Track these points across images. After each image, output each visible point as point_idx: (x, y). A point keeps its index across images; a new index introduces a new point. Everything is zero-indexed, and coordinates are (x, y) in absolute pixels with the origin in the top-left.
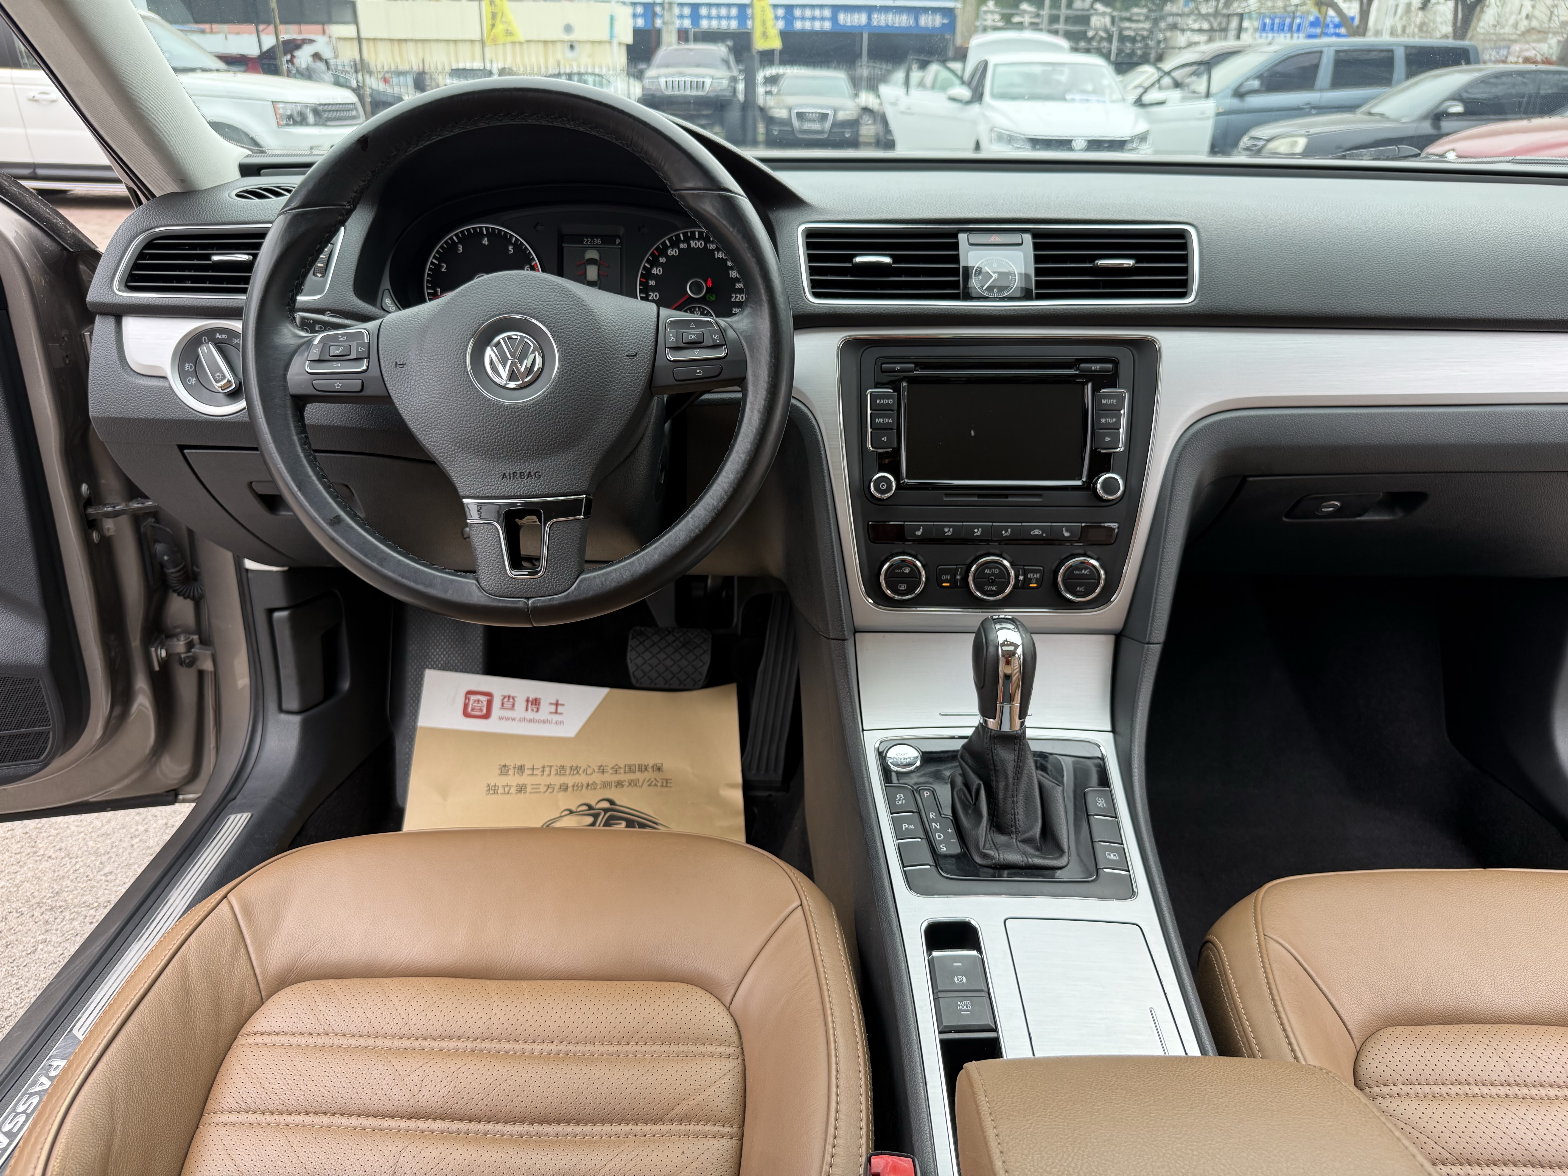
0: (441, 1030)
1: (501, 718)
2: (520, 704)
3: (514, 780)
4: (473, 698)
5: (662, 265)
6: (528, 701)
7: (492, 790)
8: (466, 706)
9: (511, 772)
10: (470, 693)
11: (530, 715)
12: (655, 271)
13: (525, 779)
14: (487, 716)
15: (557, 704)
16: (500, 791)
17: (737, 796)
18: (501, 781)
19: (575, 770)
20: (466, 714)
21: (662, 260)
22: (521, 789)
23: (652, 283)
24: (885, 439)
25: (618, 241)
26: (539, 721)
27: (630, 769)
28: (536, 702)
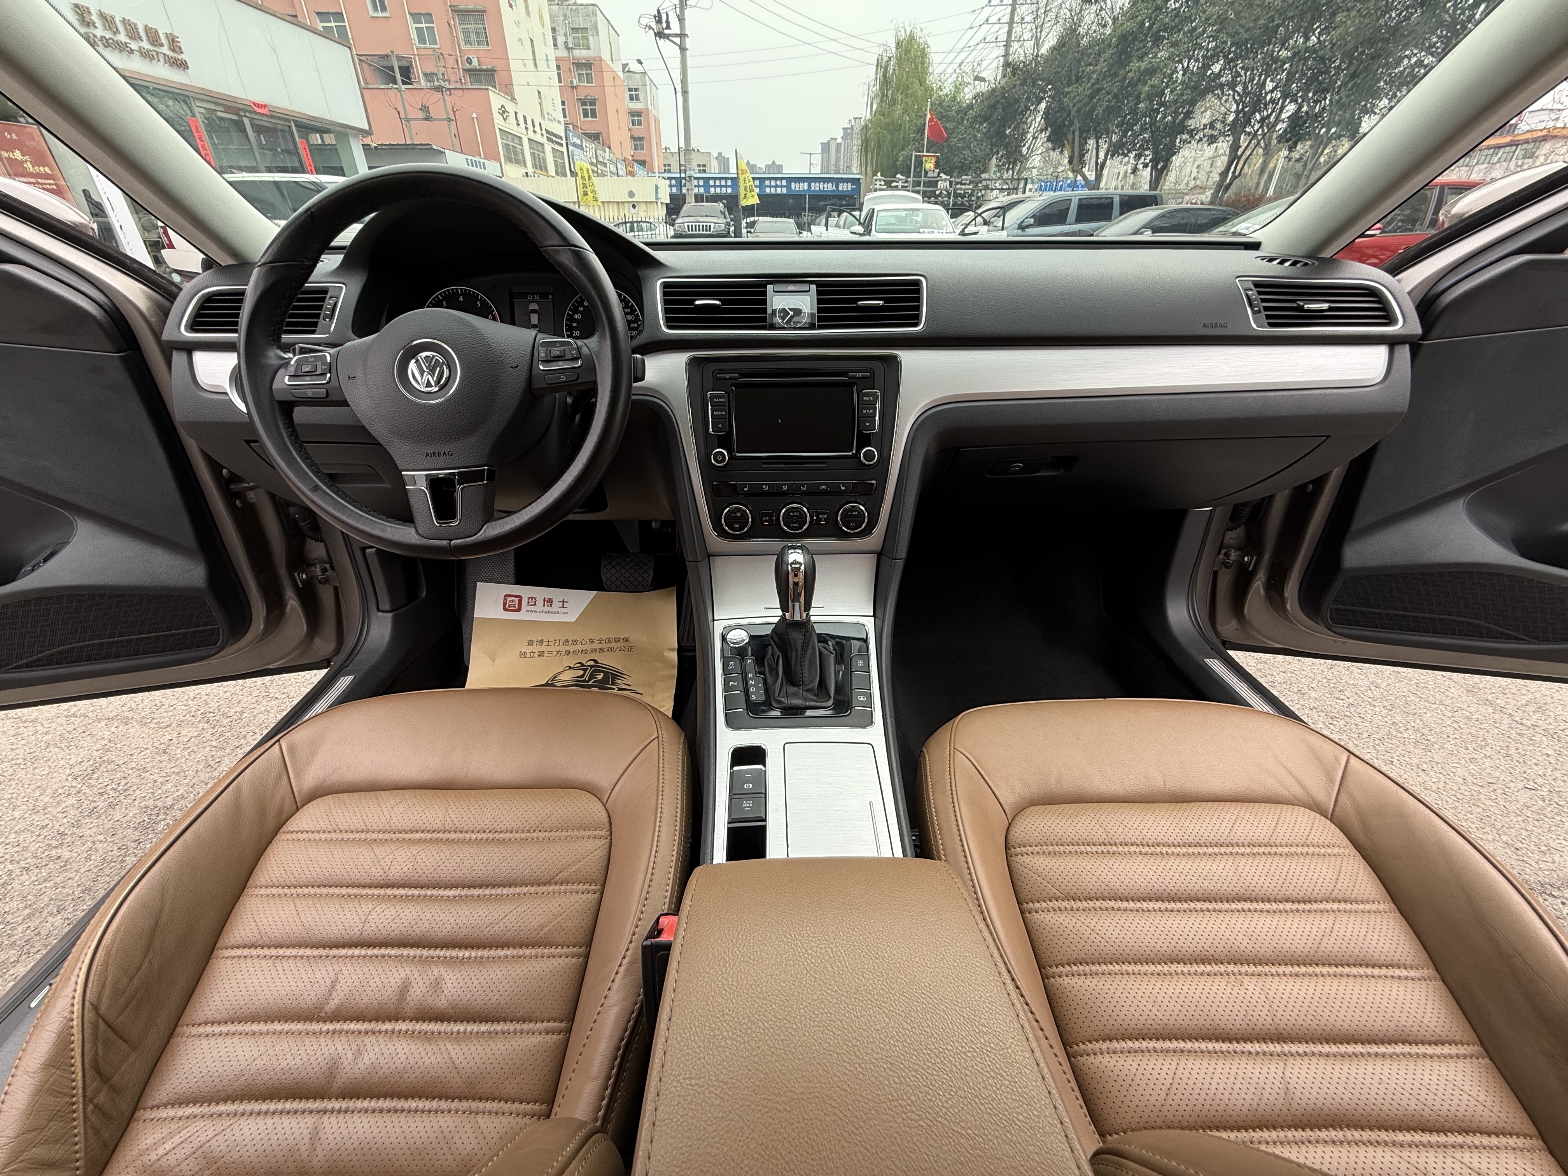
0: (411, 826)
1: (527, 611)
2: (540, 602)
3: (537, 648)
4: (509, 599)
5: (580, 312)
6: (544, 600)
7: (523, 655)
8: (505, 604)
9: (535, 644)
10: (507, 596)
11: (546, 609)
12: (576, 316)
13: (543, 648)
14: (519, 610)
15: (563, 602)
16: (528, 655)
17: (674, 656)
18: (528, 650)
19: (575, 642)
20: (505, 609)
21: (581, 309)
22: (541, 654)
23: (575, 325)
24: (720, 426)
25: (550, 297)
26: (552, 613)
27: (609, 641)
28: (550, 601)
